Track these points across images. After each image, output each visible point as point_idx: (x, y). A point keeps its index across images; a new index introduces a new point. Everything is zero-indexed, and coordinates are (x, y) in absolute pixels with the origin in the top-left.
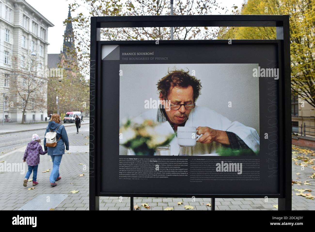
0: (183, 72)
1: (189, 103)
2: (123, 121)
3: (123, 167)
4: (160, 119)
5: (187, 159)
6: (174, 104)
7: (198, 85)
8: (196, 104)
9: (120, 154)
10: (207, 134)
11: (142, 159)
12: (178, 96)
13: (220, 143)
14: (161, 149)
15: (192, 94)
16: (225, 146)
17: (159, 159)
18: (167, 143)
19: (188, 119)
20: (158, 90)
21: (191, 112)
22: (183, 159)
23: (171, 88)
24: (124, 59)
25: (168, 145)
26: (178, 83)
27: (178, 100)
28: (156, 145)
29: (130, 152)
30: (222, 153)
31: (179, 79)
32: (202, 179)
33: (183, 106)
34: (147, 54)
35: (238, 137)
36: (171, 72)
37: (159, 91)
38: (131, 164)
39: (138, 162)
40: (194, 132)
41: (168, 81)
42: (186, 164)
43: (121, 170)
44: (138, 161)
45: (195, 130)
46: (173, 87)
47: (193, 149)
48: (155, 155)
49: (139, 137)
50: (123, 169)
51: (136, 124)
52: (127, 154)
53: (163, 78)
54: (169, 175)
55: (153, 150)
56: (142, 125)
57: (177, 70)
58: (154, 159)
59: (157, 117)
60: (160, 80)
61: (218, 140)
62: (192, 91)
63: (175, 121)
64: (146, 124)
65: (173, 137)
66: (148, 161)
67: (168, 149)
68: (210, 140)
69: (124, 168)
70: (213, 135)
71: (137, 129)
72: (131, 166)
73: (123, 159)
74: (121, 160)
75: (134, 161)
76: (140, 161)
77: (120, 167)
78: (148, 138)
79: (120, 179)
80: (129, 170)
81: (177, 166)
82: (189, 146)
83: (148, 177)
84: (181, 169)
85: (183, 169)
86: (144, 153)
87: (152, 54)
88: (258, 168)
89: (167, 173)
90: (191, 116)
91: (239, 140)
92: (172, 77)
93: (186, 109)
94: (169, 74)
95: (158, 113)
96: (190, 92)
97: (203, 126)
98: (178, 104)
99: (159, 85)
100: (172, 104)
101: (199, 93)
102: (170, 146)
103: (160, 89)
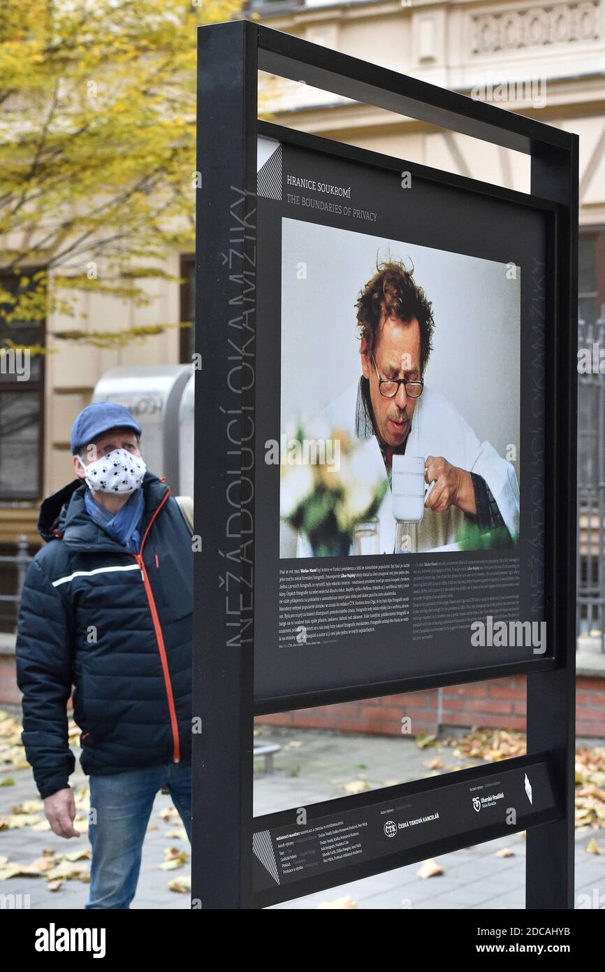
0: (404, 269)
1: (413, 375)
3: (287, 601)
4: (362, 429)
5: (409, 565)
6: (388, 377)
8: (425, 383)
9: (284, 554)
10: (443, 481)
11: (325, 570)
12: (394, 352)
13: (462, 509)
14: (363, 533)
15: (418, 346)
16: (470, 518)
17: (358, 568)
18: (372, 512)
19: (410, 430)
20: (358, 325)
21: (417, 406)
22: (401, 566)
23: (383, 319)
24: (291, 198)
25: (375, 519)
26: (394, 307)
27: (395, 365)
28: (353, 519)
29: (303, 545)
31: (395, 291)
32: (432, 627)
33: (402, 385)
34: (337, 191)
35: (489, 490)
36: (383, 268)
37: (360, 329)
38: (303, 589)
39: (316, 581)
41: (376, 295)
42: (406, 583)
43: (283, 613)
44: (319, 578)
45: (422, 470)
46: (387, 316)
47: (419, 530)
48: (352, 554)
49: (321, 490)
50: (287, 609)
52: (295, 552)
53: (367, 285)
54: (376, 623)
55: (346, 539)
57: (393, 261)
58: (349, 569)
59: (356, 420)
60: (361, 292)
61: (459, 499)
62: (419, 337)
63: (389, 439)
65: (385, 491)
66: (338, 576)
67: (374, 532)
68: (446, 500)
69: (288, 605)
70: (453, 485)
72: (304, 597)
73: (287, 572)
74: (285, 576)
75: (310, 578)
76: (322, 577)
77: (281, 602)
78: (338, 495)
79: (281, 647)
80: (300, 611)
81: (391, 590)
82: (411, 522)
83: (338, 633)
84: (397, 600)
85: (400, 600)
86: (330, 549)
87: (346, 193)
88: (517, 584)
89: (372, 616)
90: (416, 419)
91: (491, 500)
92: (384, 284)
93: (407, 396)
94: (378, 272)
95: (357, 405)
96: (415, 340)
97: (436, 455)
98: (394, 378)
99: (360, 306)
100: (384, 378)
101: (428, 342)
102: (378, 521)
103: (361, 323)
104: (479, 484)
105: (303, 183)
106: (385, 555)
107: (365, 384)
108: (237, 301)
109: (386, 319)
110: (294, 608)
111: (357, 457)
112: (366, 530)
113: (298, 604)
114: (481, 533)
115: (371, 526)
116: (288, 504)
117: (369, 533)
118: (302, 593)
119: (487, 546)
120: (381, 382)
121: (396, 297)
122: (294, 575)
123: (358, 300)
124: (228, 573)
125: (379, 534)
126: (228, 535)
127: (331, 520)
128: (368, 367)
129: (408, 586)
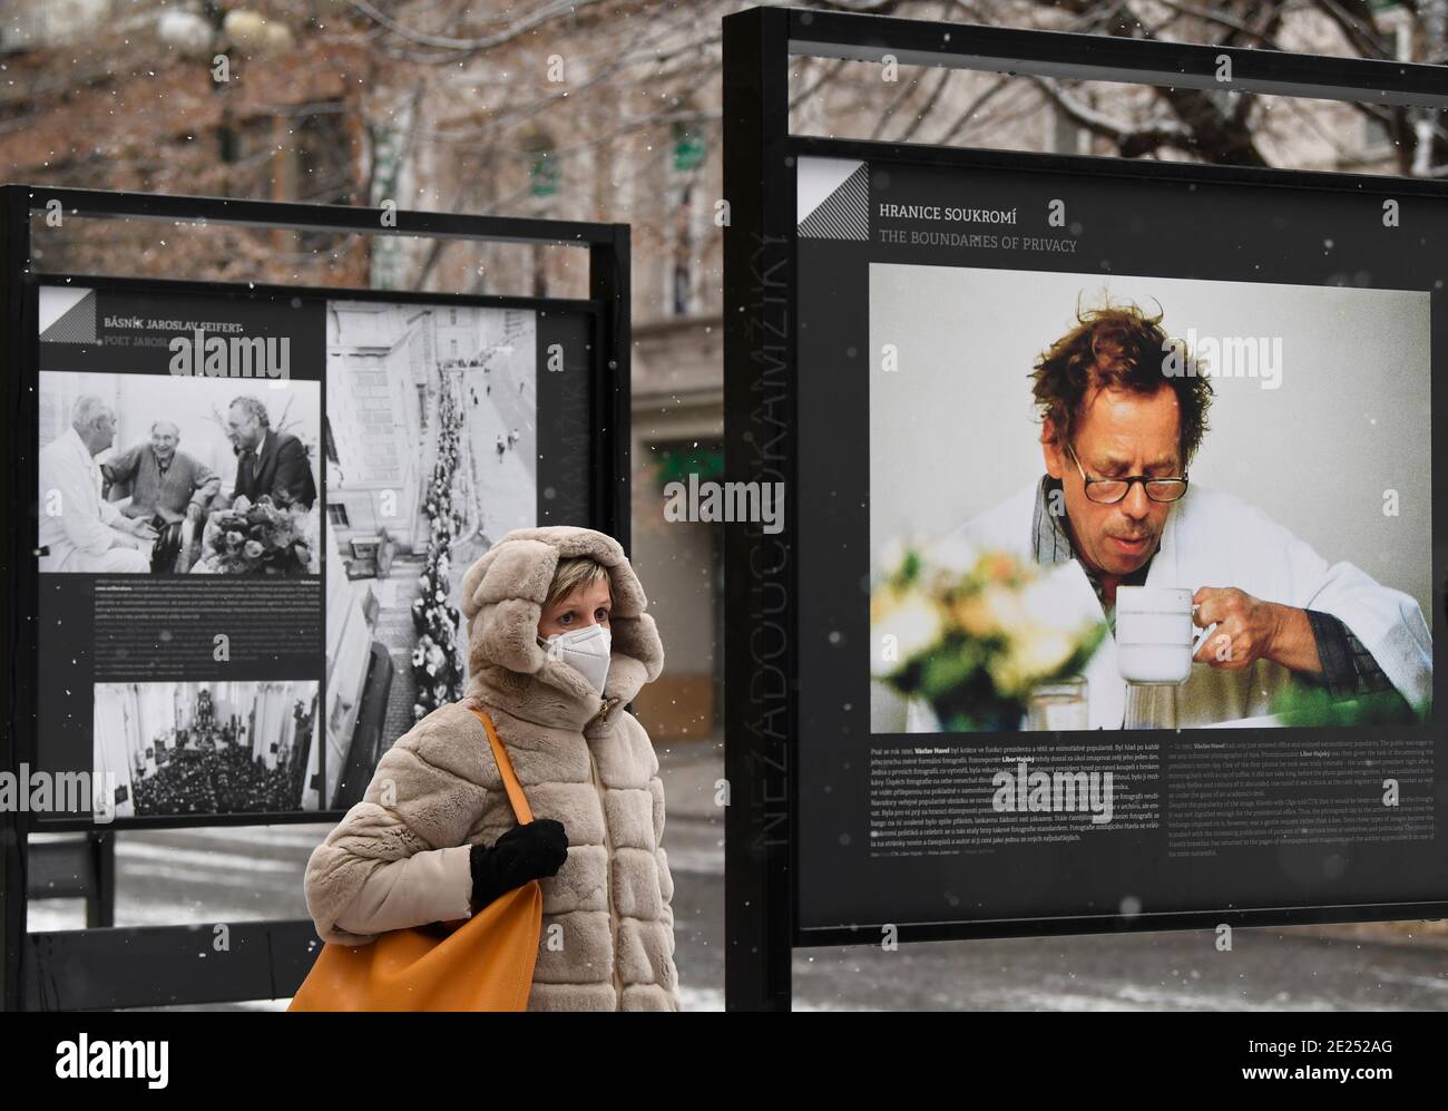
0: (1139, 316)
1: (1163, 470)
2: (885, 556)
3: (888, 792)
4: (1046, 551)
5: (1157, 747)
6: (1104, 474)
7: (1198, 387)
8: (1191, 479)
9: (877, 727)
10: (1236, 624)
11: (969, 750)
12: (1121, 438)
13: (1284, 665)
14: (1050, 699)
15: (1174, 427)
16: (1302, 677)
17: (1040, 749)
18: (1073, 668)
19: (1158, 549)
20: (1036, 402)
21: (1173, 515)
22: (1140, 748)
23: (1091, 393)
24: (887, 235)
25: (1078, 679)
26: (1117, 373)
27: (1120, 456)
28: (1027, 679)
29: (920, 715)
30: (1290, 714)
31: (1120, 349)
32: (1216, 839)
33: (1138, 486)
34: (987, 216)
35: (1352, 635)
36: (1092, 318)
37: (1042, 409)
38: (922, 777)
39: (950, 766)
40: (1184, 614)
41: (1076, 359)
42: (1152, 772)
43: (879, 808)
44: (954, 762)
45: (1186, 606)
46: (1100, 388)
47: (1179, 696)
48: (1025, 728)
49: (955, 639)
50: (887, 803)
51: (944, 573)
52: (904, 724)
53: (1056, 345)
54: (1082, 829)
55: (1016, 706)
56: (967, 578)
57: (1114, 306)
58: (1020, 749)
59: (1034, 538)
60: (1043, 356)
61: (1277, 650)
62: (1176, 412)
63: (1109, 562)
64: (986, 576)
65: (1100, 638)
66: (997, 760)
67: (1078, 698)
68: (1244, 652)
69: (890, 798)
70: (1259, 629)
71: (949, 599)
72: (922, 787)
73: (886, 752)
74: (880, 757)
75: (934, 761)
76: (962, 760)
77: (875, 793)
78: (996, 645)
79: (875, 855)
80: (915, 807)
82: (1161, 684)
83: (999, 840)
84: (1131, 798)
85: (1139, 796)
86: (978, 720)
87: (1008, 217)
88: (1429, 781)
89: (1074, 818)
90: (1172, 537)
91: (1358, 651)
92: (1095, 341)
93: (1149, 499)
94: (1079, 325)
95: (1035, 516)
96: (1166, 418)
98: (1118, 475)
99: (1040, 376)
100: (1095, 476)
101: (1200, 422)
102: (1085, 682)
103: (1043, 399)
104: (1328, 629)
105: (913, 212)
106: (1101, 731)
109: (1099, 392)
110: (901, 803)
111: (1037, 590)
112: (1057, 696)
113: (911, 797)
114: (1332, 700)
115: (1071, 690)
116: (887, 657)
117: (1067, 699)
118: (918, 783)
119: (1348, 719)
120: (1088, 482)
121: (1122, 358)
122: (901, 757)
125: (1087, 700)
127: (980, 682)
128: (1058, 461)
129: (1156, 776)
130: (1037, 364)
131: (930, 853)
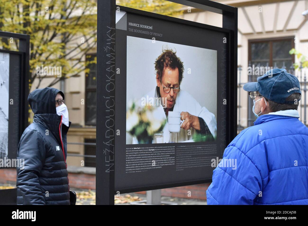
0: (172, 52)
1: (176, 86)
2: (129, 104)
3: (129, 158)
5: (175, 147)
6: (166, 86)
7: (182, 68)
8: (181, 88)
9: (128, 143)
10: (187, 120)
11: (143, 148)
12: (169, 78)
13: (195, 129)
14: (157, 136)
15: (178, 77)
16: (198, 131)
17: (155, 148)
19: (175, 103)
20: (155, 70)
21: (177, 96)
22: (172, 147)
23: (165, 68)
24: (130, 30)
25: (162, 132)
26: (169, 64)
27: (169, 82)
28: (153, 132)
29: (135, 140)
30: (195, 139)
31: (169, 59)
32: (183, 166)
33: (172, 89)
34: (147, 27)
35: (205, 122)
36: (165, 51)
37: (156, 71)
38: (135, 154)
39: (140, 152)
40: (179, 117)
41: (162, 60)
42: (173, 152)
43: (127, 162)
44: (141, 151)
45: (179, 116)
46: (166, 67)
47: (178, 136)
48: (153, 143)
49: (141, 123)
50: (129, 160)
51: (139, 108)
53: (159, 57)
54: (162, 165)
55: (151, 138)
56: (143, 109)
57: (168, 49)
58: (152, 148)
60: (157, 59)
61: (194, 125)
62: (178, 73)
64: (146, 109)
65: (165, 123)
66: (148, 150)
67: (162, 136)
68: (189, 126)
69: (129, 159)
70: (191, 121)
71: (140, 114)
72: (135, 157)
73: (129, 149)
74: (128, 150)
75: (137, 151)
76: (142, 150)
77: (127, 158)
78: (148, 124)
79: (126, 172)
80: (134, 161)
81: (168, 155)
82: (175, 133)
83: (148, 168)
84: (170, 158)
85: (171, 158)
86: (145, 141)
87: (151, 28)
88: (216, 153)
89: (161, 163)
90: (177, 99)
91: (206, 126)
92: (165, 57)
93: (174, 92)
94: (163, 53)
95: (155, 95)
96: (177, 75)
97: (185, 111)
98: (169, 87)
99: (156, 64)
100: (165, 87)
101: (182, 75)
102: (163, 132)
103: (156, 69)
104: (201, 121)
105: (135, 25)
106: (165, 143)
107: (158, 89)
108: (109, 63)
109: (166, 68)
110: (131, 160)
111: (155, 112)
112: (158, 135)
113: (133, 159)
114: (202, 136)
115: (160, 134)
116: (129, 127)
117: (160, 136)
118: (134, 156)
119: (204, 140)
120: (164, 88)
121: (170, 61)
122: (131, 150)
123: (155, 62)
124: (106, 149)
125: (163, 136)
126: (106, 137)
127: (145, 132)
128: (159, 83)
129: (174, 153)
130: (155, 61)
131: (136, 171)
